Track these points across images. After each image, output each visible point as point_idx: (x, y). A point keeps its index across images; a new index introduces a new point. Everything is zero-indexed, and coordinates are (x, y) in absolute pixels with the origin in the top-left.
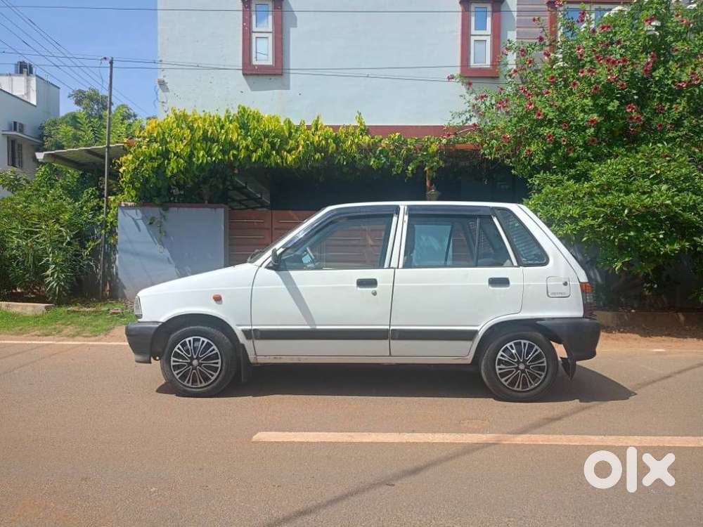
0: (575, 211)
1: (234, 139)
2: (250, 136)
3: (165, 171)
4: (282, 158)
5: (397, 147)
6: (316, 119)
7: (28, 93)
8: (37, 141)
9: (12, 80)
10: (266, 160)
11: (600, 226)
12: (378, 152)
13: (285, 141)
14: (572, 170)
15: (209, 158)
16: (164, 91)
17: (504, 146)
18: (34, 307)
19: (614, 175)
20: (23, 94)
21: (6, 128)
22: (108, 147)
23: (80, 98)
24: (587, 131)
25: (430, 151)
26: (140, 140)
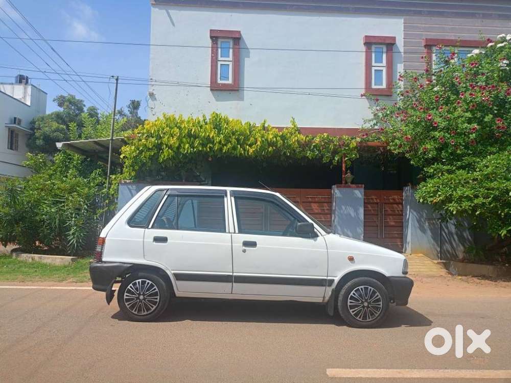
0: (469, 193)
1: (211, 136)
2: (222, 134)
3: (158, 158)
4: (244, 150)
5: (326, 143)
6: (263, 122)
7: (24, 97)
8: (30, 131)
9: (13, 88)
10: (233, 151)
11: (490, 204)
12: (312, 147)
13: (247, 138)
14: (459, 163)
15: (192, 149)
16: (153, 101)
17: (404, 144)
18: (62, 259)
19: (497, 167)
20: (21, 97)
21: (7, 122)
22: (112, 139)
23: (61, 101)
24: (471, 136)
25: (351, 146)
26: (140, 135)
